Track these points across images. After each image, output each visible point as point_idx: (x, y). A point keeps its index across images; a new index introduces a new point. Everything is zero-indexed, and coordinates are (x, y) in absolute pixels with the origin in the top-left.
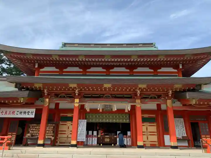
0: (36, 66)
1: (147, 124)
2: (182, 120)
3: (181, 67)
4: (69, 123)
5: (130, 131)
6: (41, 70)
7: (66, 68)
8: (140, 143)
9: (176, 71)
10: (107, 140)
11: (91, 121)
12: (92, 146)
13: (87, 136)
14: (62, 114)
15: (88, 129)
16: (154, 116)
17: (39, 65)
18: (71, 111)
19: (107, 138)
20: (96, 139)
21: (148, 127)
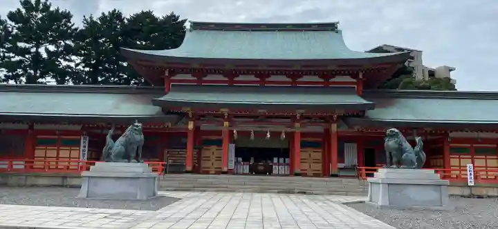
0: (167, 74)
1: (310, 150)
2: (355, 145)
3: (361, 76)
4: (214, 148)
5: (288, 157)
6: (173, 78)
7: (205, 76)
8: (297, 171)
9: (355, 80)
10: (261, 168)
11: (240, 145)
12: (244, 174)
13: (237, 163)
14: (204, 137)
15: (237, 155)
16: (320, 139)
17: (170, 72)
18: (219, 133)
19: (261, 165)
20: (248, 166)
21: (312, 154)
